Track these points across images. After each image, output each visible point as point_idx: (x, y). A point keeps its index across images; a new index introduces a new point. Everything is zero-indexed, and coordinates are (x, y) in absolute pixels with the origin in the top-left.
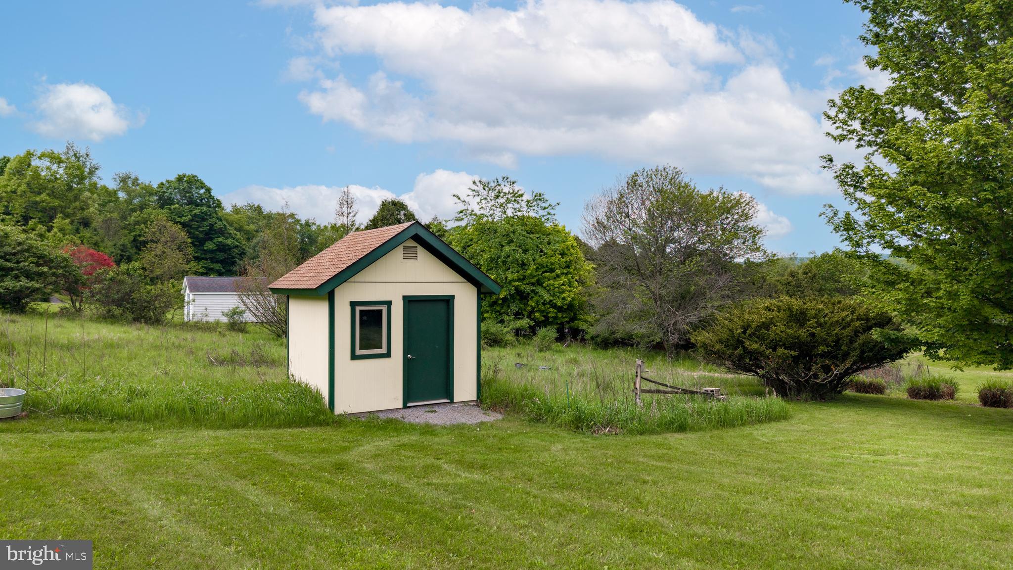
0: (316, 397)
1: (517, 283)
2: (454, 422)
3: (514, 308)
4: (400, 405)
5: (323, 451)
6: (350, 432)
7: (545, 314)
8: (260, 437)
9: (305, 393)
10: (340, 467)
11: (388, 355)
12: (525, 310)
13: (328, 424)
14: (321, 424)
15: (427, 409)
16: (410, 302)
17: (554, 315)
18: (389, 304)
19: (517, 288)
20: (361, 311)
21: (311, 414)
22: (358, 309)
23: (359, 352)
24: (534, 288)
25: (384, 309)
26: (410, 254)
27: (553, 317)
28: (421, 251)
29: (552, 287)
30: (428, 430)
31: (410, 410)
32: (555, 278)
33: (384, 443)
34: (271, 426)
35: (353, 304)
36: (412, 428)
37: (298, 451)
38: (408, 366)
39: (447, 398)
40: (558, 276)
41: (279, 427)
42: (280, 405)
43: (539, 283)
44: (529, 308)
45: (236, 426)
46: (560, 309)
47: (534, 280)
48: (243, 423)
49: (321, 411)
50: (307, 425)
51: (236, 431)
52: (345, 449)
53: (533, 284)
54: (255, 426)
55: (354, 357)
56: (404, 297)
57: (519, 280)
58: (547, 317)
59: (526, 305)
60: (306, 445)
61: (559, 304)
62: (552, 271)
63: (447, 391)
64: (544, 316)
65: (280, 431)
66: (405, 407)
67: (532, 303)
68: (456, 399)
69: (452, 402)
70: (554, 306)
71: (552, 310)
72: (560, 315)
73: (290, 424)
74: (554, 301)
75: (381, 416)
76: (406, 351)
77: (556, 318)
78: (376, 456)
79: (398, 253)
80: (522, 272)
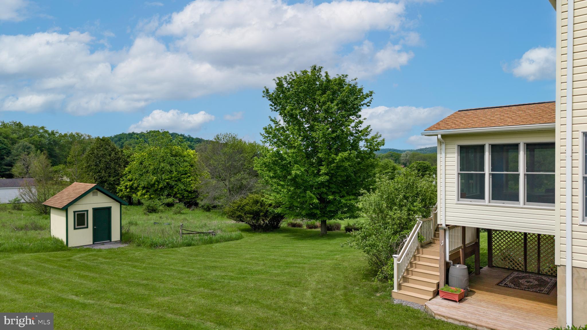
0: (62, 242)
1: (167, 181)
2: (109, 248)
3: (166, 193)
4: (92, 243)
5: (64, 257)
6: (73, 252)
7: (182, 195)
8: (44, 255)
9: (57, 241)
10: (69, 260)
11: (87, 227)
12: (172, 193)
13: (66, 250)
14: (63, 250)
15: (101, 244)
16: (95, 210)
17: (187, 195)
18: (87, 211)
19: (168, 183)
20: (77, 214)
21: (60, 248)
22: (76, 213)
23: (76, 227)
24: (176, 183)
25: (86, 213)
26: (95, 194)
27: (186, 196)
28: (99, 193)
29: (186, 182)
30: (100, 250)
31: (95, 245)
32: (187, 177)
33: (83, 254)
34: (47, 252)
35: (74, 212)
36: (95, 250)
37: (57, 257)
38: (94, 230)
39: (109, 240)
40: (189, 176)
41: (50, 252)
42: (50, 245)
43: (179, 180)
44: (174, 192)
45: (36, 252)
46: (190, 192)
47: (176, 179)
48: (38, 251)
49: (63, 246)
50: (59, 251)
51: (36, 253)
52: (72, 256)
53: (176, 181)
54: (42, 252)
55: (75, 229)
56: (93, 208)
57: (168, 179)
58: (183, 197)
59: (173, 190)
60: (59, 256)
61: (189, 190)
62: (186, 174)
63: (109, 238)
64: (182, 196)
65: (50, 253)
66: (93, 244)
67: (175, 190)
68: (112, 240)
69: (111, 241)
70: (187, 191)
71: (186, 193)
72: (190, 195)
73: (53, 251)
74: (187, 189)
75: (85, 247)
76: (94, 225)
77: (188, 196)
78: (80, 257)
79: (91, 194)
80: (170, 175)
